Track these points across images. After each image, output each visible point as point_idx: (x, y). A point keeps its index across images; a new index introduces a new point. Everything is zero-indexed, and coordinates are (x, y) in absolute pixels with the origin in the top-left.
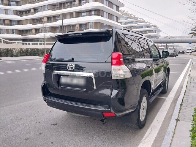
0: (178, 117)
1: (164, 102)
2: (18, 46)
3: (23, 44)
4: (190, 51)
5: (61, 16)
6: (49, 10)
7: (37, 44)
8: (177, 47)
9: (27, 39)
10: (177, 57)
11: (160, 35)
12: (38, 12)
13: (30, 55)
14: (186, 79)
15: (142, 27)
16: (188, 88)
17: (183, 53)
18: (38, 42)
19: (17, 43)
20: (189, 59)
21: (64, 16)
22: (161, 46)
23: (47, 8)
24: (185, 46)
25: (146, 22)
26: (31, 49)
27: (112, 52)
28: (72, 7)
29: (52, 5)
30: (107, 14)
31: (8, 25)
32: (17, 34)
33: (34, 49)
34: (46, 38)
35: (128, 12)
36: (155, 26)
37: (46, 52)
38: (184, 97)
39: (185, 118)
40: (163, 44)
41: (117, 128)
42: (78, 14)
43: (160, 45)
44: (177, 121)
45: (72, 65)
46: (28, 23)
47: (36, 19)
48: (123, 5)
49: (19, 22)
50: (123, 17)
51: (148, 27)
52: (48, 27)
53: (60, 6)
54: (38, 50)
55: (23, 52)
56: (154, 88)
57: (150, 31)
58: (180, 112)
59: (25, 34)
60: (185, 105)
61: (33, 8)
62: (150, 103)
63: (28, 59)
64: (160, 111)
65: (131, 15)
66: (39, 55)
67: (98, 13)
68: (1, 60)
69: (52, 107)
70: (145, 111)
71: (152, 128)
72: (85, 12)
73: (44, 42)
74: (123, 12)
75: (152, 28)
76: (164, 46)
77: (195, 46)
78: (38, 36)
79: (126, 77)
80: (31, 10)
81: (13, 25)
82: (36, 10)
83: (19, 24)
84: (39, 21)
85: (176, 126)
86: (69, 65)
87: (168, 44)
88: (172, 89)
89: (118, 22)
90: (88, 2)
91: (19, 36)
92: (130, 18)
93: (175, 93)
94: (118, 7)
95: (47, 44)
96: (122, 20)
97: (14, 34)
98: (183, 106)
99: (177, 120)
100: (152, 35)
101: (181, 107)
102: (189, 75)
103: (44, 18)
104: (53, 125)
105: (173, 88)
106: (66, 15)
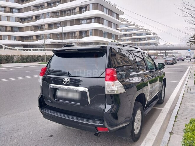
0: (172, 130)
1: (160, 113)
2: (19, 52)
3: (24, 50)
4: (189, 59)
5: (62, 23)
6: (50, 17)
7: (37, 50)
8: (176, 54)
9: (28, 46)
10: (176, 64)
11: (159, 42)
12: (39, 19)
13: (31, 61)
14: (183, 89)
15: (141, 34)
16: (184, 98)
17: (182, 60)
18: (39, 49)
19: (17, 49)
20: (188, 67)
21: (65, 23)
22: (161, 53)
23: (48, 15)
24: (184, 53)
25: (146, 30)
26: (31, 55)
27: (106, 68)
28: (73, 15)
29: (53, 12)
30: (107, 21)
31: (9, 31)
32: (18, 40)
33: (35, 56)
34: (47, 45)
35: (127, 19)
36: (154, 34)
37: (46, 59)
38: (179, 109)
39: (179, 131)
40: (162, 51)
41: (112, 141)
42: (79, 21)
43: (159, 52)
44: (171, 135)
45: (67, 80)
46: (30, 30)
47: (37, 26)
48: (123, 13)
49: (20, 29)
50: (123, 24)
51: (147, 34)
52: (49, 34)
53: (60, 14)
54: (38, 56)
55: (24, 59)
56: (149, 100)
57: (150, 39)
58: (175, 124)
59: (26, 41)
60: (179, 117)
61: (34, 16)
62: (144, 115)
63: (28, 66)
64: (155, 123)
65: (131, 22)
66: (39, 62)
67: (98, 20)
68: (1, 66)
69: (48, 119)
70: (140, 123)
71: (146, 141)
72: (85, 20)
73: (44, 49)
74: (123, 20)
75: (151, 36)
76: (163, 53)
77: (194, 54)
78: (39, 42)
79: (119, 92)
80: (32, 17)
81: (15, 31)
82: (37, 17)
83: (20, 31)
84: (40, 28)
85: (169, 140)
86: (65, 80)
87: (167, 51)
88: (168, 99)
89: (117, 29)
90: (89, 10)
91: (20, 43)
92: (130, 26)
93: (171, 103)
94: (117, 15)
95: (48, 50)
96: (122, 27)
97: (16, 40)
98: (178, 118)
99: (171, 133)
100: (151, 42)
101: (176, 119)
102: (186, 85)
103: (45, 25)
104: (49, 136)
105: (170, 98)
106: (67, 22)
